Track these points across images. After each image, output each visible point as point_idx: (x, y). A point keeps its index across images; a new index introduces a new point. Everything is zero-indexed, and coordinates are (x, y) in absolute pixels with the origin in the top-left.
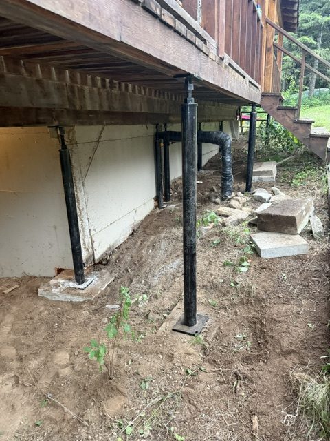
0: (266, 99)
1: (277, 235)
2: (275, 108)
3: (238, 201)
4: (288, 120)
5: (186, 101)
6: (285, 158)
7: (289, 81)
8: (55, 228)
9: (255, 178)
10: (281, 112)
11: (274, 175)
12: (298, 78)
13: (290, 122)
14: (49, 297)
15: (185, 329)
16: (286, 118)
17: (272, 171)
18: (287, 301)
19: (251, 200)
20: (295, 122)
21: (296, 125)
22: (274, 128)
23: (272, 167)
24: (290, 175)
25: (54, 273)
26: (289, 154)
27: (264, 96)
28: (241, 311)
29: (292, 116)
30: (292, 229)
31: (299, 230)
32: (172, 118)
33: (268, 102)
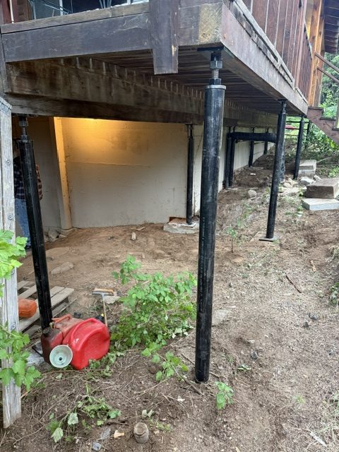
0: (311, 111)
1: (320, 200)
2: (318, 118)
3: (290, 183)
4: (328, 127)
5: (282, 112)
6: (322, 158)
7: (325, 95)
8: (174, 189)
9: (300, 172)
10: (322, 122)
11: (315, 170)
12: (335, 91)
13: (329, 129)
14: (171, 231)
15: (268, 239)
16: (326, 126)
17: (312, 166)
18: (327, 227)
19: (299, 184)
20: (333, 130)
21: (334, 132)
22: (314, 134)
23: (313, 163)
24: (327, 170)
25: (168, 220)
26: (326, 156)
27: (310, 109)
28: (299, 233)
29: (331, 125)
30: (330, 195)
31: (335, 196)
32: (239, 123)
33: (313, 114)
